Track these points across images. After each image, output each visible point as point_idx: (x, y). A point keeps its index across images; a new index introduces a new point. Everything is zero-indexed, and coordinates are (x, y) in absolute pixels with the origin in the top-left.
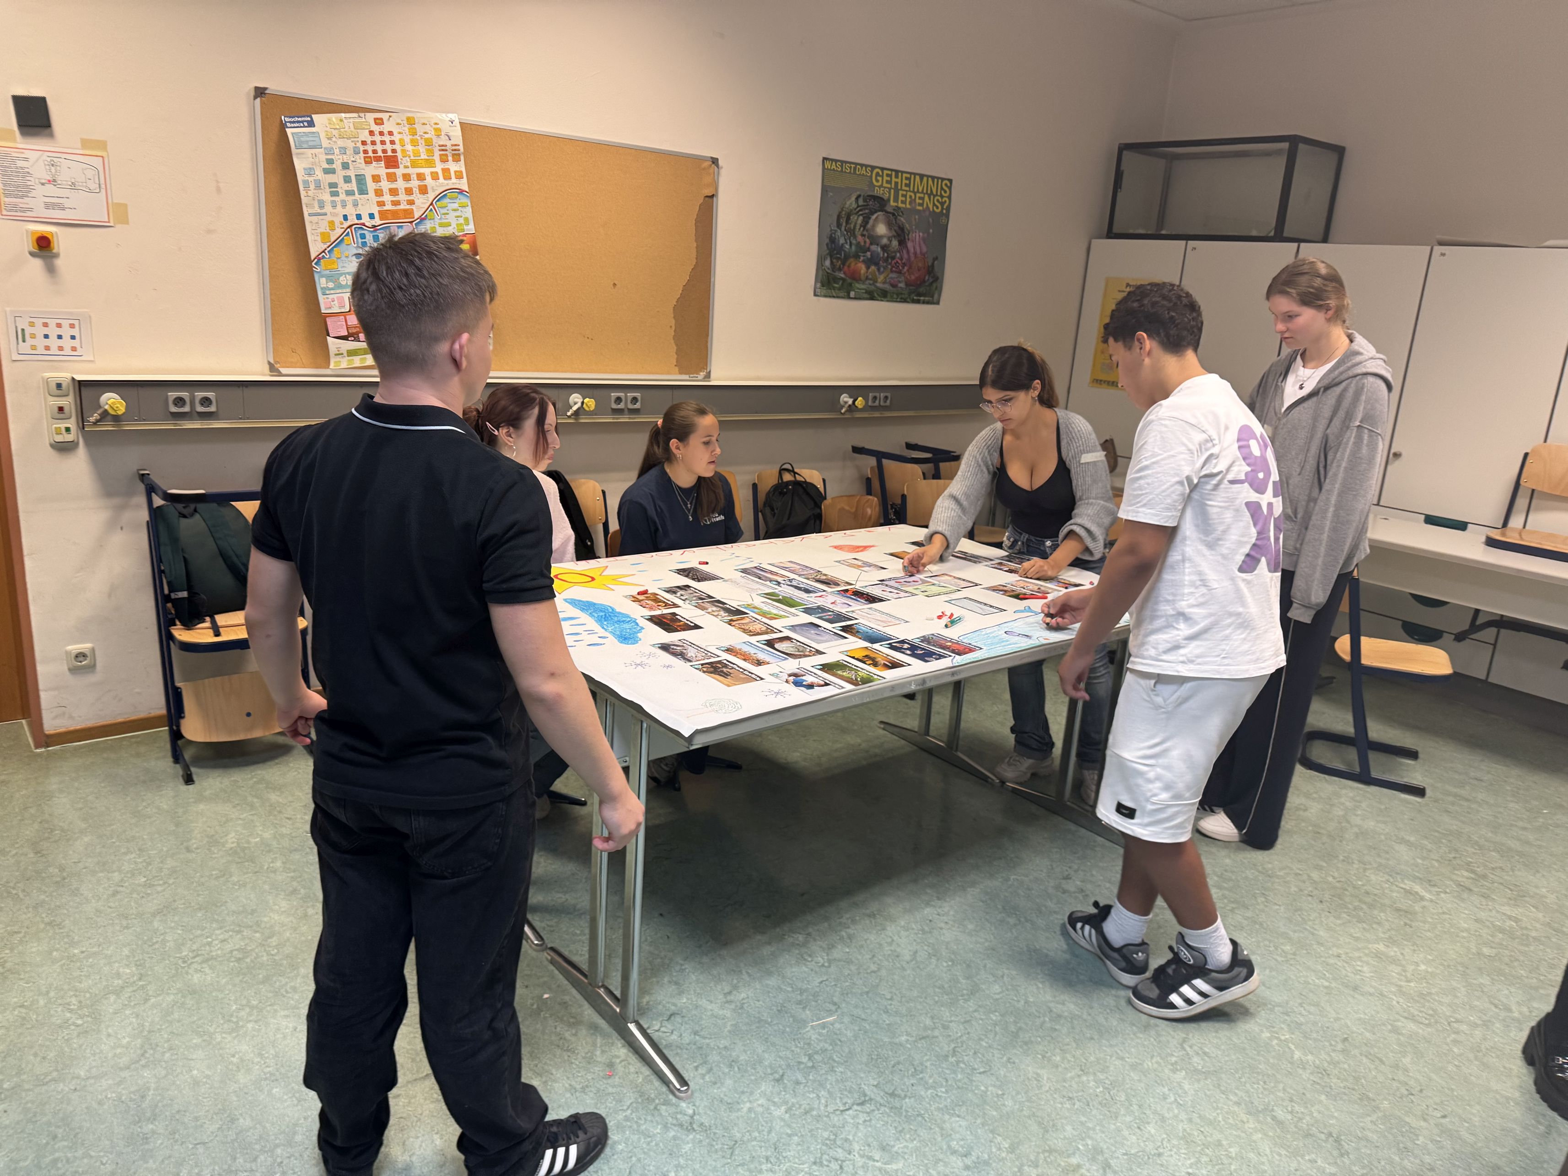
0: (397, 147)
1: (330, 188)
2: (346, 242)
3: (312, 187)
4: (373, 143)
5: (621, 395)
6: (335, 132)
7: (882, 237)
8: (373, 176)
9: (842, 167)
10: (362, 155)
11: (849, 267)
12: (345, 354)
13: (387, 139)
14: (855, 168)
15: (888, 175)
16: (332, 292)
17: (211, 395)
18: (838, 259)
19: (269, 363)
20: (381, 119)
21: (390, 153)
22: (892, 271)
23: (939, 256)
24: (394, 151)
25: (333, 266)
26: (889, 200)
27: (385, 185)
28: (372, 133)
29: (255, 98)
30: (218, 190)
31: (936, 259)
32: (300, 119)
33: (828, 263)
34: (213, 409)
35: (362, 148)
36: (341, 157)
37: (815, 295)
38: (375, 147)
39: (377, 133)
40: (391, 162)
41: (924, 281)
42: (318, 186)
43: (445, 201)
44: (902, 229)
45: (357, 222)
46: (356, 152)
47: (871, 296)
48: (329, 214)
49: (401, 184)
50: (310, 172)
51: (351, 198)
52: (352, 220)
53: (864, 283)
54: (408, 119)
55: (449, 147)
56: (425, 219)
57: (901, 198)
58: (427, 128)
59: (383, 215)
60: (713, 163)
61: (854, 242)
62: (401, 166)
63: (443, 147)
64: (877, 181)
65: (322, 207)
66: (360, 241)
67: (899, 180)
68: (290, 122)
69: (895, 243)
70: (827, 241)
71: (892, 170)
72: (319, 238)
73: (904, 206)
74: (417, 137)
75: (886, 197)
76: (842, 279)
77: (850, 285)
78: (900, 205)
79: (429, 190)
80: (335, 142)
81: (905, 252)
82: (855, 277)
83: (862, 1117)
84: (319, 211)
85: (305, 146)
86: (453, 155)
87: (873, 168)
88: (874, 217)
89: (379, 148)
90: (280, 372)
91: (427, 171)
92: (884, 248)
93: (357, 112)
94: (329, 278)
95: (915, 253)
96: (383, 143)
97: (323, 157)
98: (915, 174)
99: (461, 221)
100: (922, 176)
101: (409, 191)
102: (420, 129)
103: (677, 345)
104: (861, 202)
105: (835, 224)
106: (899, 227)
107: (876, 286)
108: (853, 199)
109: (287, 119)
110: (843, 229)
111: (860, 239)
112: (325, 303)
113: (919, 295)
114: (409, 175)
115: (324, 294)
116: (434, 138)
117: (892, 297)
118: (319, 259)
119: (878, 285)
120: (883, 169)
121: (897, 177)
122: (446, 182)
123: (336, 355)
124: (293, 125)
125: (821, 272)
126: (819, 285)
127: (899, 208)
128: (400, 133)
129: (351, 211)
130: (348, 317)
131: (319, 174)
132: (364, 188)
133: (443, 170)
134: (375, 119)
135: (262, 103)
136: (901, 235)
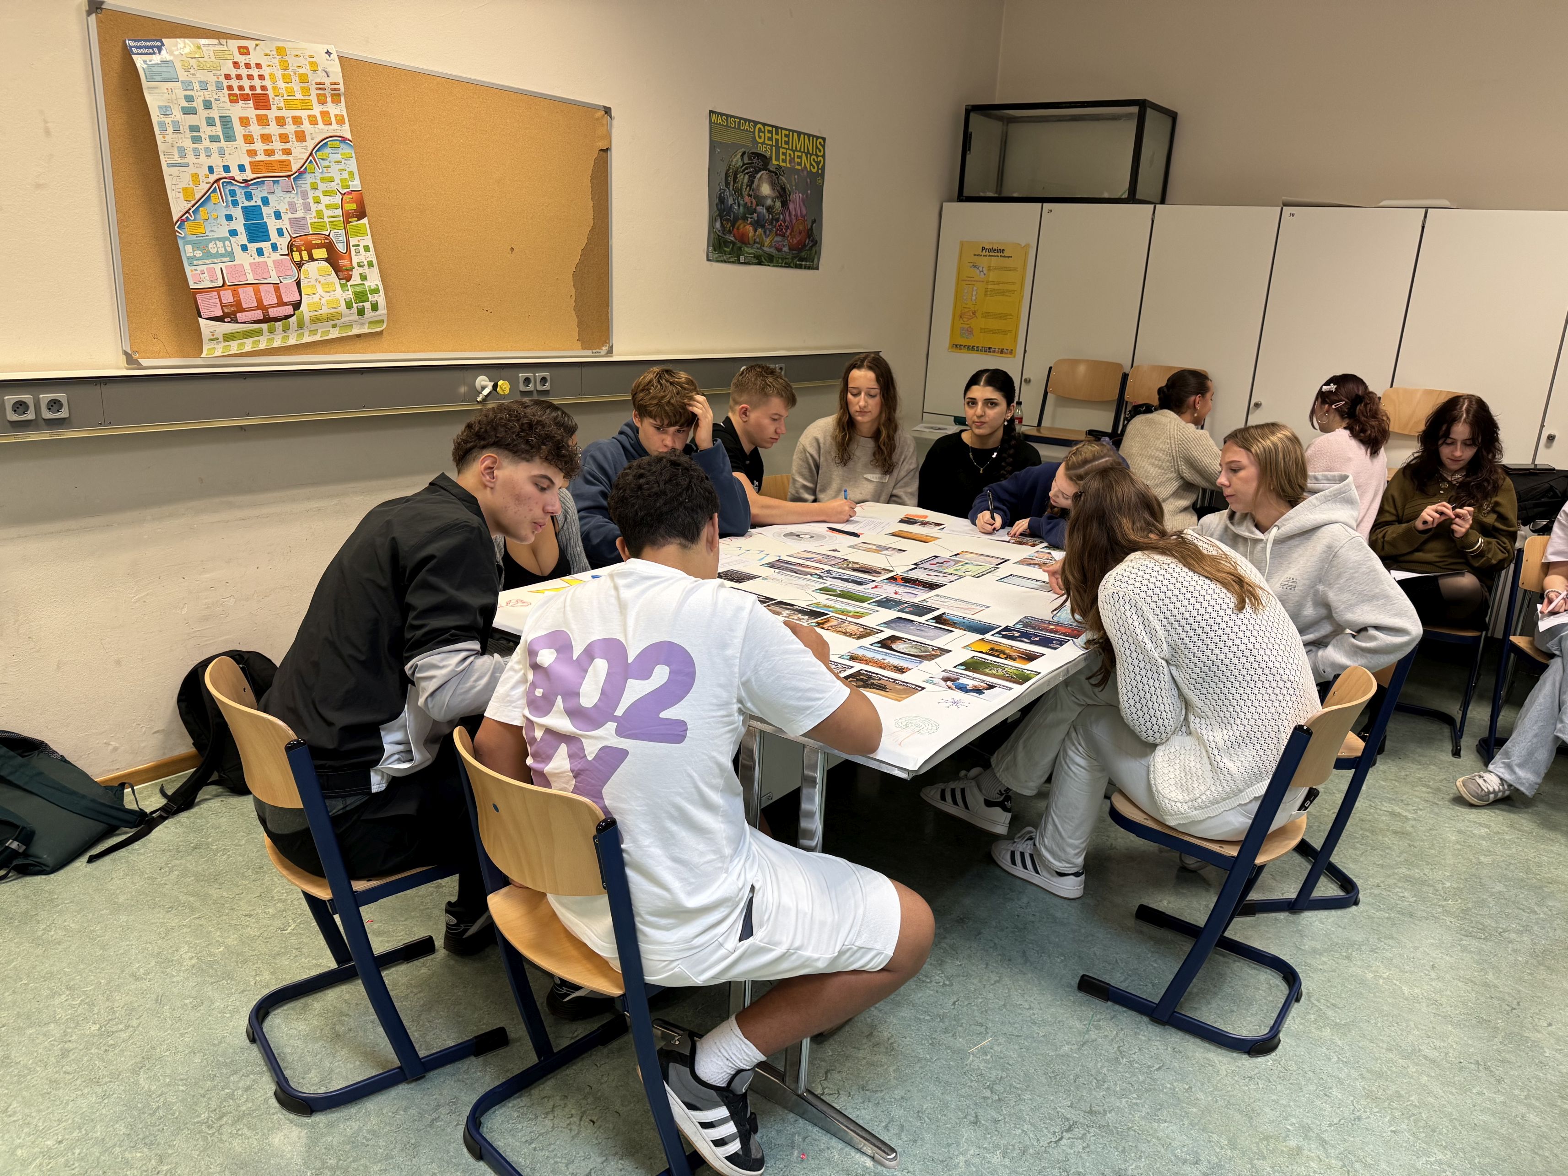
0: (267, 83)
1: (191, 132)
2: (213, 200)
3: (170, 130)
4: (239, 77)
5: (529, 375)
6: (193, 62)
7: (766, 197)
8: (241, 119)
9: (727, 120)
10: (226, 92)
11: (738, 229)
12: (221, 339)
13: (255, 72)
14: (739, 123)
15: (769, 132)
16: (201, 262)
17: (61, 396)
18: (727, 220)
19: (125, 353)
20: (246, 48)
21: (259, 91)
22: (777, 235)
23: (817, 220)
24: (264, 88)
25: (199, 230)
26: (771, 158)
27: (256, 130)
28: (236, 65)
29: (89, 13)
30: (48, 132)
31: (814, 221)
32: (148, 44)
33: (718, 225)
34: (64, 414)
35: (226, 83)
36: (201, 93)
37: (708, 260)
38: (241, 83)
39: (242, 65)
40: (261, 101)
41: (805, 246)
42: (177, 131)
43: (326, 151)
44: (783, 189)
45: (224, 175)
46: (219, 88)
47: (759, 261)
48: (191, 165)
49: (273, 129)
50: (165, 111)
51: (215, 146)
52: (219, 173)
53: (752, 248)
54: (278, 49)
55: (327, 85)
56: (304, 172)
57: (782, 157)
58: (301, 61)
59: (255, 166)
60: (606, 113)
61: (742, 202)
62: (274, 107)
63: (320, 86)
64: (760, 137)
65: (183, 156)
66: (230, 199)
67: (779, 137)
68: (137, 47)
69: (778, 204)
70: (717, 201)
71: (772, 126)
72: (181, 195)
73: (784, 164)
74: (290, 72)
75: (768, 154)
76: (732, 242)
77: (740, 248)
78: (782, 164)
79: (308, 138)
80: (194, 75)
81: (787, 214)
82: (743, 240)
83: (1079, 1145)
84: (180, 161)
85: (158, 78)
86: (332, 95)
87: (756, 123)
88: (758, 176)
89: (246, 83)
90: (140, 364)
91: (304, 114)
92: (769, 209)
93: (218, 38)
94: (196, 245)
95: (796, 216)
96: (250, 77)
97: (181, 93)
98: (793, 131)
99: (346, 175)
100: (799, 134)
101: (284, 138)
102: (293, 63)
103: (578, 317)
104: (746, 160)
105: (724, 183)
106: (781, 186)
107: (763, 251)
108: (739, 156)
109: (132, 43)
110: (731, 188)
111: (747, 199)
112: (193, 276)
113: (802, 260)
114: (283, 118)
115: (191, 265)
116: (310, 73)
117: (777, 262)
118: (182, 221)
119: (765, 249)
120: (764, 125)
121: (777, 134)
122: (327, 128)
123: (210, 340)
124: (140, 51)
125: (712, 235)
126: (711, 249)
127: (781, 167)
128: (269, 66)
129: (217, 163)
130: (222, 293)
131: (178, 115)
132: (231, 133)
133: (322, 113)
134: (239, 48)
135: (99, 22)
136: (783, 195)
